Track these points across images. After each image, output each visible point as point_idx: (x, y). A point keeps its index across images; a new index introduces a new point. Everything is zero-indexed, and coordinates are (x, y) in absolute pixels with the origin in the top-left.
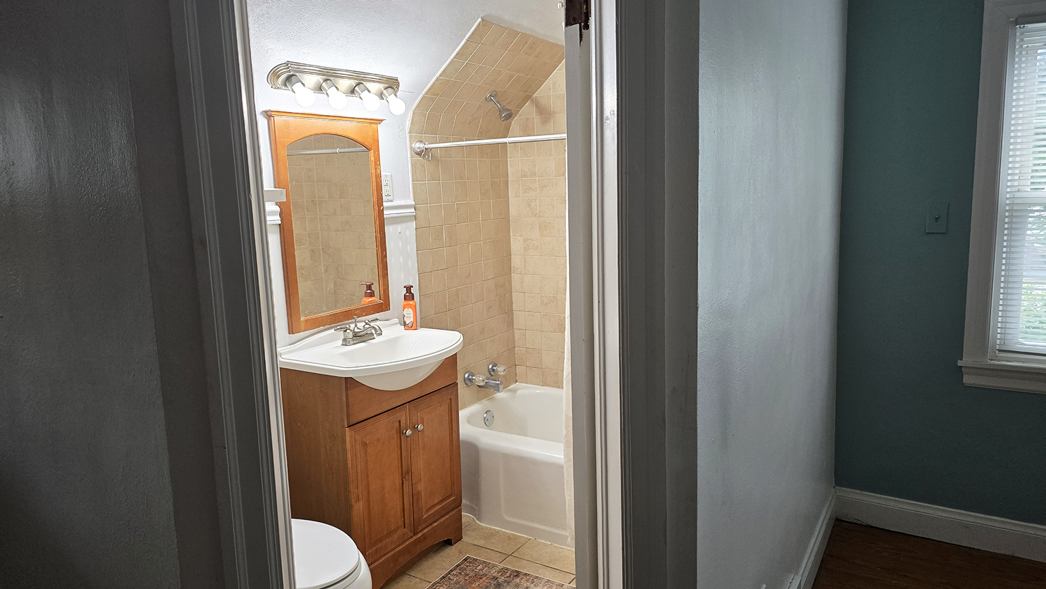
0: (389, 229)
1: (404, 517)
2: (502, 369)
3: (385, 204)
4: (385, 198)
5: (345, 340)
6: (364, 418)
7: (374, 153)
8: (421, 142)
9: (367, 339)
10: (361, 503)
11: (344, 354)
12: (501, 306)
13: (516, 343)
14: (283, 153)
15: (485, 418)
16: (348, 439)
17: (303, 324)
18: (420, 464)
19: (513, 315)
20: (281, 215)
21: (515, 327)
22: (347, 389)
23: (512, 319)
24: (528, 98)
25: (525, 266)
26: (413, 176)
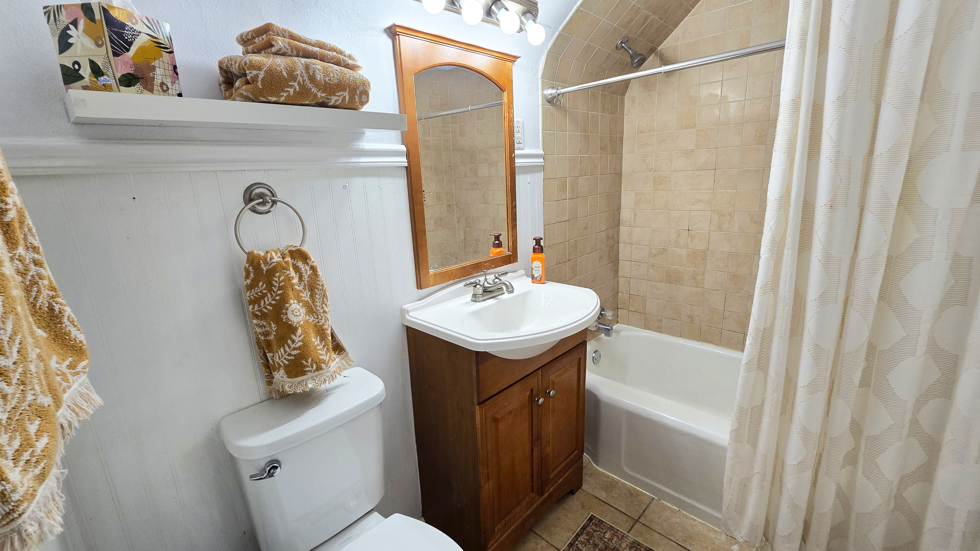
0: (520, 180)
1: (533, 483)
2: (611, 315)
3: (517, 152)
4: (516, 146)
5: (474, 295)
6: (496, 392)
7: (508, 94)
8: (553, 88)
9: (497, 294)
10: (491, 483)
11: (476, 314)
12: (609, 256)
13: (620, 290)
14: (410, 80)
15: (593, 357)
16: (478, 417)
17: (431, 279)
18: (549, 427)
19: (619, 264)
20: (408, 156)
21: (620, 274)
22: (477, 364)
23: (618, 268)
24: (653, 50)
25: (634, 219)
26: (543, 124)
